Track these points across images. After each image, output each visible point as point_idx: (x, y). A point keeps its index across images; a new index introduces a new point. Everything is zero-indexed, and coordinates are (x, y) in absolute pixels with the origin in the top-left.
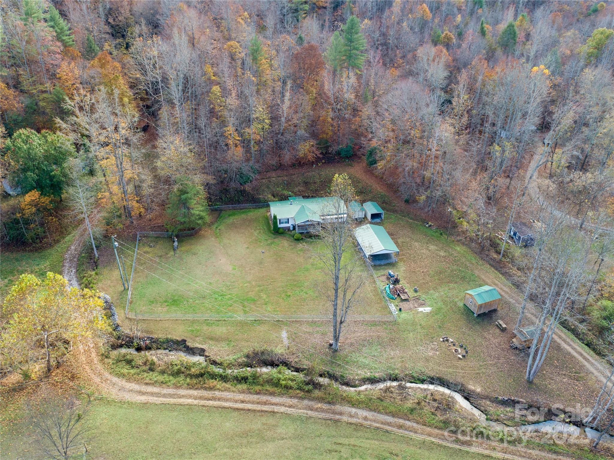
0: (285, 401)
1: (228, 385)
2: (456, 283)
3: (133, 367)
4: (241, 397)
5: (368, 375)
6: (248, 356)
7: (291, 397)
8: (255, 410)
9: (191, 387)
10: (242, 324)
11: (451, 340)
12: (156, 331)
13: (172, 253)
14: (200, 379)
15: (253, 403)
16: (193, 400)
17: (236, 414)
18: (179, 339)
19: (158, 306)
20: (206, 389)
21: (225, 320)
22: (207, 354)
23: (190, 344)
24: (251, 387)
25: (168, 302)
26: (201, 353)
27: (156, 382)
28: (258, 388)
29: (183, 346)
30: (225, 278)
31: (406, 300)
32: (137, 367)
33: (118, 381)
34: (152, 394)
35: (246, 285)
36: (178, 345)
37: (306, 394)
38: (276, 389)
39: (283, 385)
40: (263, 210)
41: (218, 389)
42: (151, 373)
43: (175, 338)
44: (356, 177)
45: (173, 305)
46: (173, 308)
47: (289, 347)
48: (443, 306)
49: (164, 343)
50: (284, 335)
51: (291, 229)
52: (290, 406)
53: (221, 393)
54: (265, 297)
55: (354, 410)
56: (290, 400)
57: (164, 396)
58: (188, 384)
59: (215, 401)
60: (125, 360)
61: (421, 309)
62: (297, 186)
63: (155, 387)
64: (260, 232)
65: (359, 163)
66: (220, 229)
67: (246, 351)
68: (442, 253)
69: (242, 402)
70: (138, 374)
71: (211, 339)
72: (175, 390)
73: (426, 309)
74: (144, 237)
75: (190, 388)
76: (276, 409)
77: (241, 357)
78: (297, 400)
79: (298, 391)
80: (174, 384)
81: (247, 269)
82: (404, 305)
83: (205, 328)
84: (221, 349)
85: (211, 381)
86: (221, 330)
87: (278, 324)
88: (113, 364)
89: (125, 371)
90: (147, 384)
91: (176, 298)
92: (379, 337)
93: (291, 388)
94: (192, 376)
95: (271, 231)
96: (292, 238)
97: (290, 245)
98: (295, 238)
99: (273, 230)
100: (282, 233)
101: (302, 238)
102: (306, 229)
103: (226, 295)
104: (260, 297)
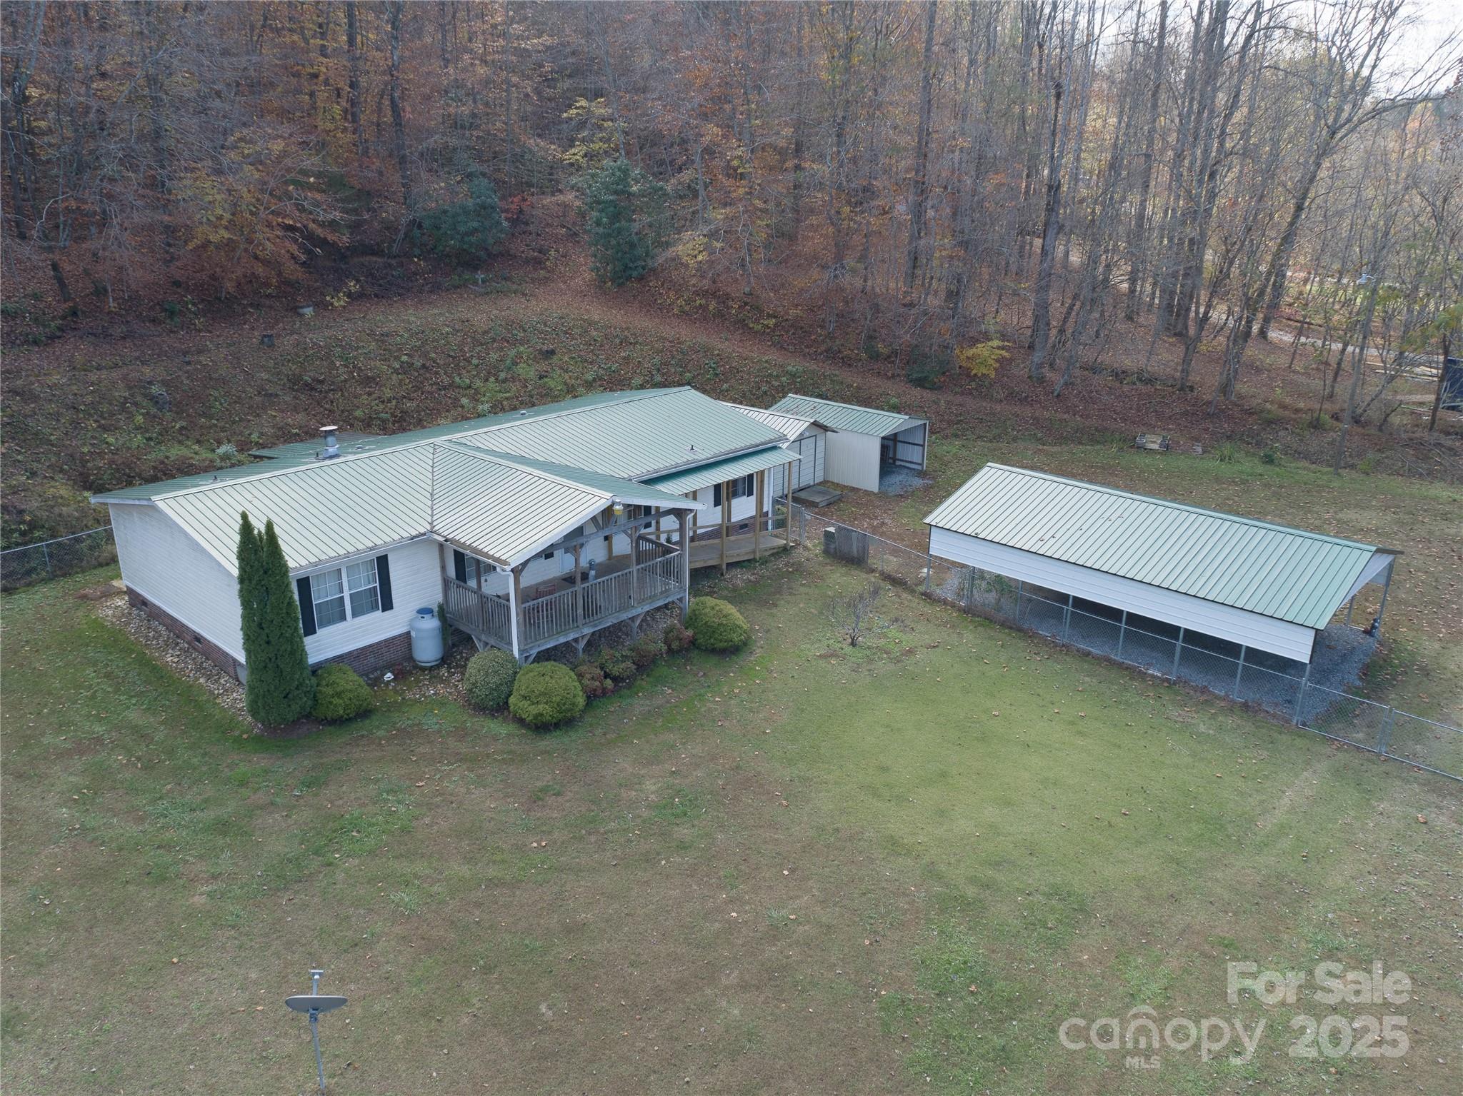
51: (428, 651)
95: (225, 728)
96: (499, 728)
97: (537, 798)
98: (529, 710)
99: (254, 711)
100: (365, 713)
101: (593, 697)
102: (590, 611)
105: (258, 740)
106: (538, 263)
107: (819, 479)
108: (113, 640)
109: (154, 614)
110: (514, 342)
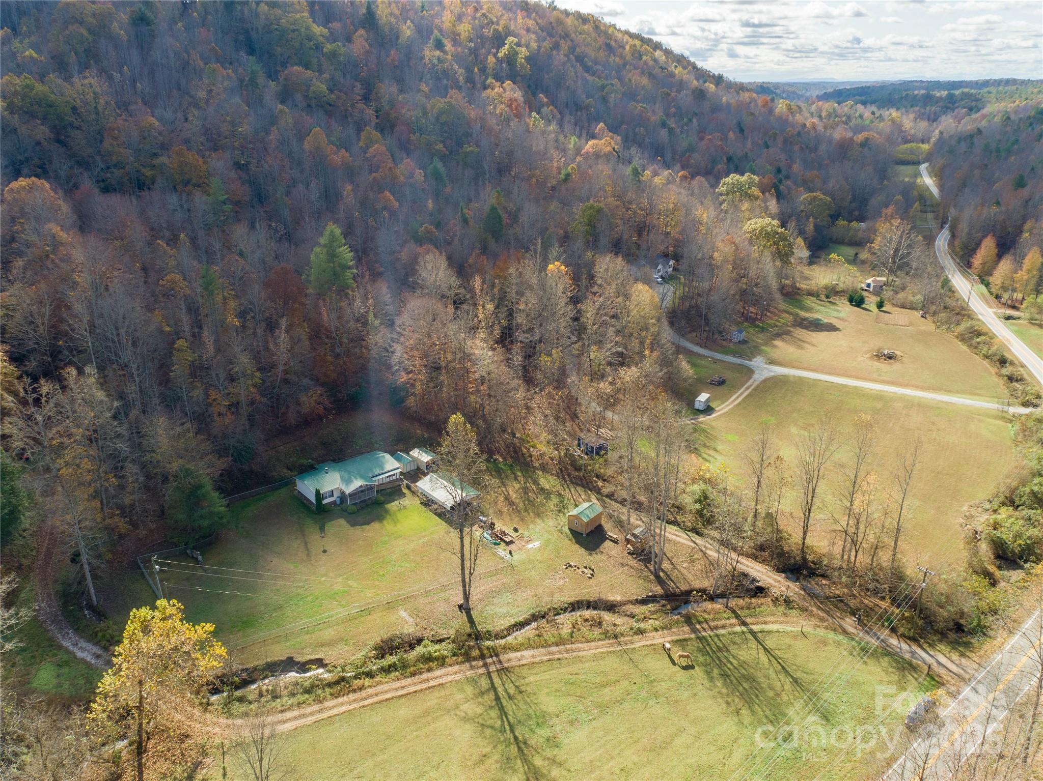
0: (446, 671)
1: (377, 679)
3: (250, 703)
4: (398, 684)
5: (513, 621)
6: (377, 647)
7: (451, 665)
8: (421, 690)
9: (334, 696)
10: (350, 619)
11: (572, 564)
12: (247, 661)
15: (414, 685)
16: (348, 707)
17: (403, 700)
18: (283, 658)
19: (227, 634)
20: (354, 691)
21: (325, 622)
22: (326, 662)
23: (299, 658)
24: (403, 672)
25: (237, 626)
26: (320, 663)
27: (292, 705)
28: (411, 670)
29: (291, 664)
30: (292, 579)
31: (511, 542)
32: (255, 701)
33: (242, 722)
34: (296, 718)
35: (323, 579)
36: (283, 665)
37: (465, 657)
38: (431, 664)
39: (437, 658)
40: (284, 491)
41: (369, 686)
42: (279, 700)
43: (276, 659)
44: (384, 423)
45: (247, 627)
46: (249, 631)
47: (416, 624)
48: (550, 537)
49: (264, 670)
50: (404, 614)
51: (338, 502)
52: (455, 674)
53: (374, 689)
54: (355, 585)
55: (518, 654)
56: (451, 668)
57: (311, 714)
58: (331, 694)
59: (373, 698)
60: (234, 700)
61: (530, 546)
62: (314, 451)
63: (293, 710)
64: (300, 517)
65: (378, 405)
66: (242, 528)
67: (372, 643)
69: (403, 687)
70: (264, 707)
71: (322, 645)
72: (320, 705)
73: (535, 544)
74: (147, 562)
76: (441, 681)
77: (370, 651)
78: (457, 666)
79: (455, 658)
80: (314, 700)
81: (312, 562)
82: (512, 547)
83: (307, 637)
84: (340, 651)
85: (356, 682)
86: (327, 634)
87: (390, 606)
88: (222, 708)
89: (244, 710)
90: (282, 711)
91: (245, 619)
92: (504, 584)
93: (446, 657)
94: (329, 686)
95: (313, 512)
96: (346, 514)
97: (348, 523)
98: (349, 512)
99: (316, 509)
100: (330, 511)
101: (358, 510)
102: (360, 498)
103: (306, 597)
104: (350, 587)
105: (317, 515)
107: (416, 468)
109: (302, 495)
110: (367, 429)
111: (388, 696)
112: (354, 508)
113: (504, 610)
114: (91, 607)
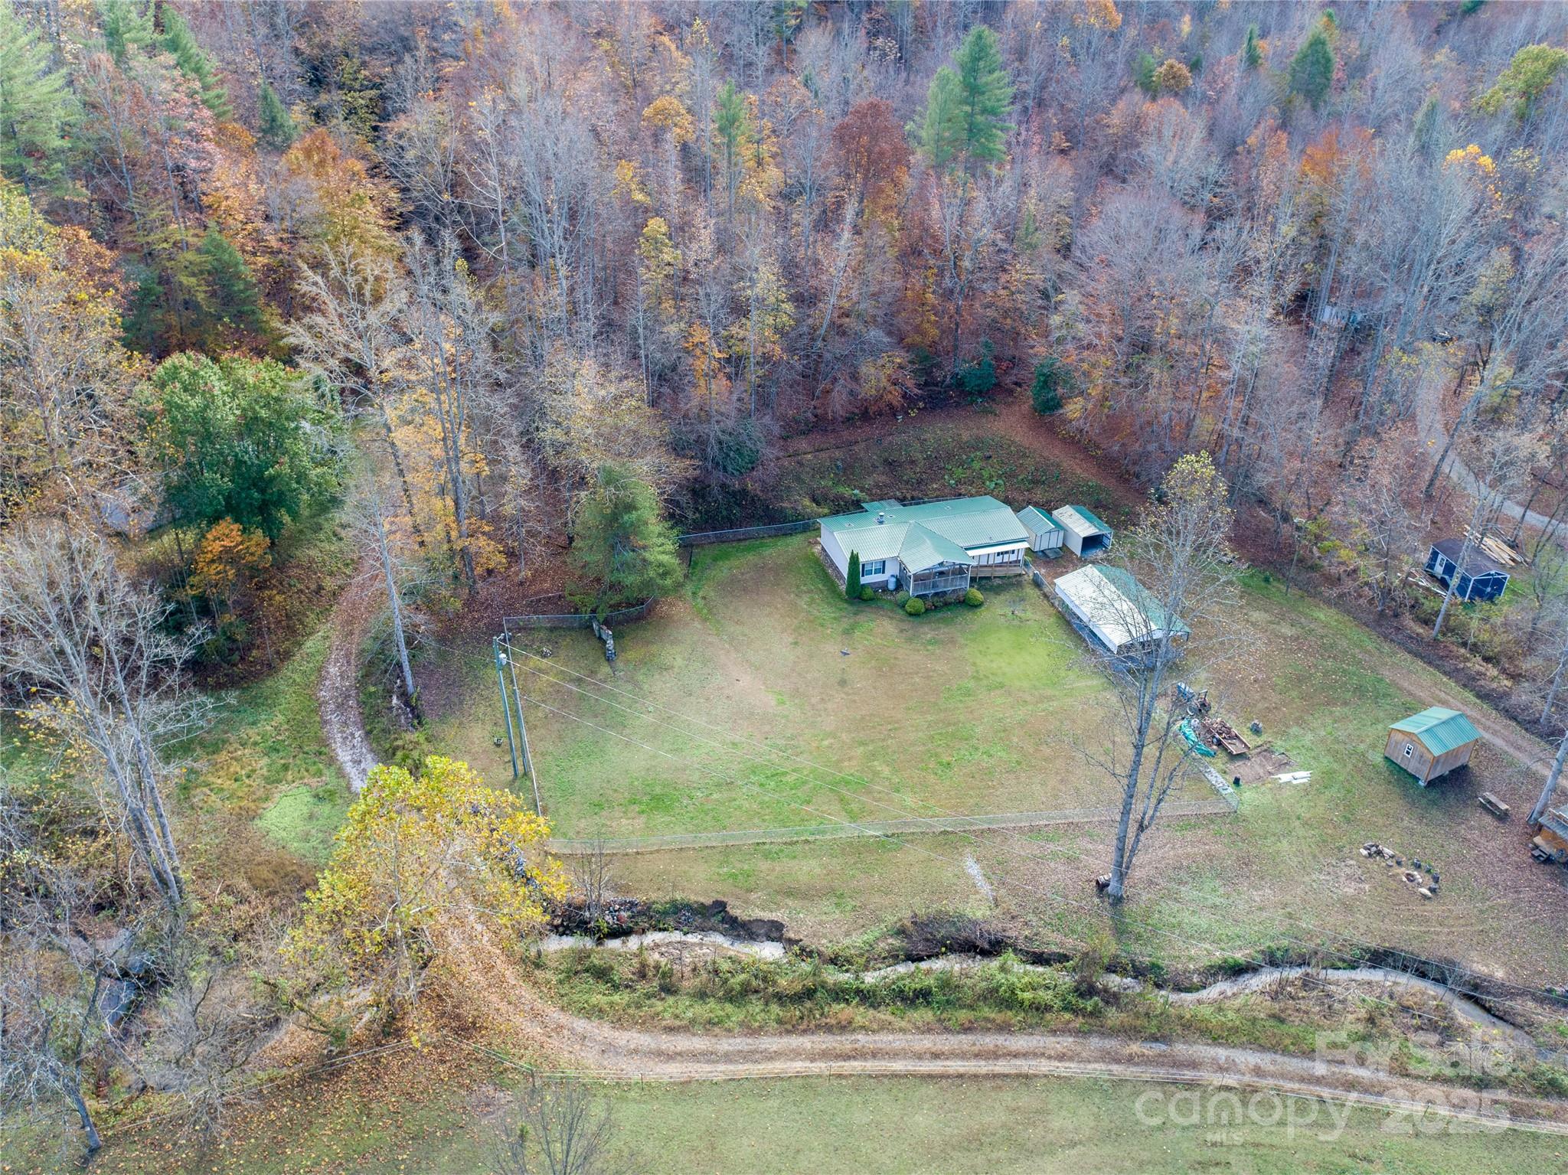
0: (1042, 1044)
1: (884, 1015)
2: (1345, 703)
3: (616, 987)
4: (927, 1042)
5: (1218, 957)
6: (902, 932)
7: (1054, 1032)
8: (976, 1076)
9: (788, 1028)
10: (857, 849)
11: (1388, 851)
12: (637, 885)
13: (605, 669)
14: (808, 1004)
15: (963, 1056)
16: (808, 1064)
17: (930, 1089)
18: (708, 901)
19: (617, 814)
20: (829, 1029)
21: (807, 842)
22: (792, 935)
23: (737, 911)
24: (944, 1015)
25: (640, 803)
26: (774, 931)
27: (693, 1021)
28: (963, 1015)
29: (720, 917)
30: (767, 728)
31: (1241, 756)
32: (627, 987)
33: (589, 1028)
34: (694, 1056)
35: (826, 743)
36: (703, 915)
37: (1091, 1021)
38: (1010, 1013)
39: (1027, 1003)
40: (797, 541)
41: (863, 1027)
42: (671, 1000)
43: (693, 898)
44: (1013, 442)
45: (657, 808)
46: (660, 818)
47: (995, 899)
48: (1335, 766)
49: (665, 913)
50: (974, 869)
51: (891, 586)
52: (1061, 1057)
53: (871, 1038)
54: (886, 771)
55: (1222, 1053)
56: (1053, 1039)
57: (728, 1057)
58: (780, 1021)
59: (866, 1059)
60: (587, 971)
61: (1284, 777)
62: (869, 474)
63: (694, 1035)
64: (813, 600)
65: (1009, 405)
66: (704, 598)
67: (891, 919)
68: (1287, 630)
69: (936, 1056)
70: (639, 1006)
71: (790, 893)
72: (750, 1041)
73: (1298, 774)
74: (520, 630)
75: (788, 1032)
76: (1024, 1066)
77: (884, 937)
78: (1071, 1039)
79: (1067, 1016)
80: (741, 1024)
81: (814, 700)
82: (1241, 769)
83: (764, 866)
84: (824, 917)
85: (836, 1007)
86: (807, 869)
87: (948, 841)
88: (561, 982)
89: (597, 999)
90: (670, 1030)
91: (658, 790)
92: (1210, 857)
93: (1048, 1008)
94: (780, 998)
95: (839, 595)
96: (901, 612)
97: (902, 631)
98: (909, 610)
99: (847, 592)
100: (872, 599)
101: (927, 610)
102: (935, 586)
103: (785, 774)
104: (876, 773)
105: (846, 601)
106: (1011, 392)
107: (1060, 545)
108: (817, 561)
109: (827, 555)
110: (978, 449)
111: (898, 1066)
112: (920, 605)
113: (1203, 921)
114: (404, 696)
